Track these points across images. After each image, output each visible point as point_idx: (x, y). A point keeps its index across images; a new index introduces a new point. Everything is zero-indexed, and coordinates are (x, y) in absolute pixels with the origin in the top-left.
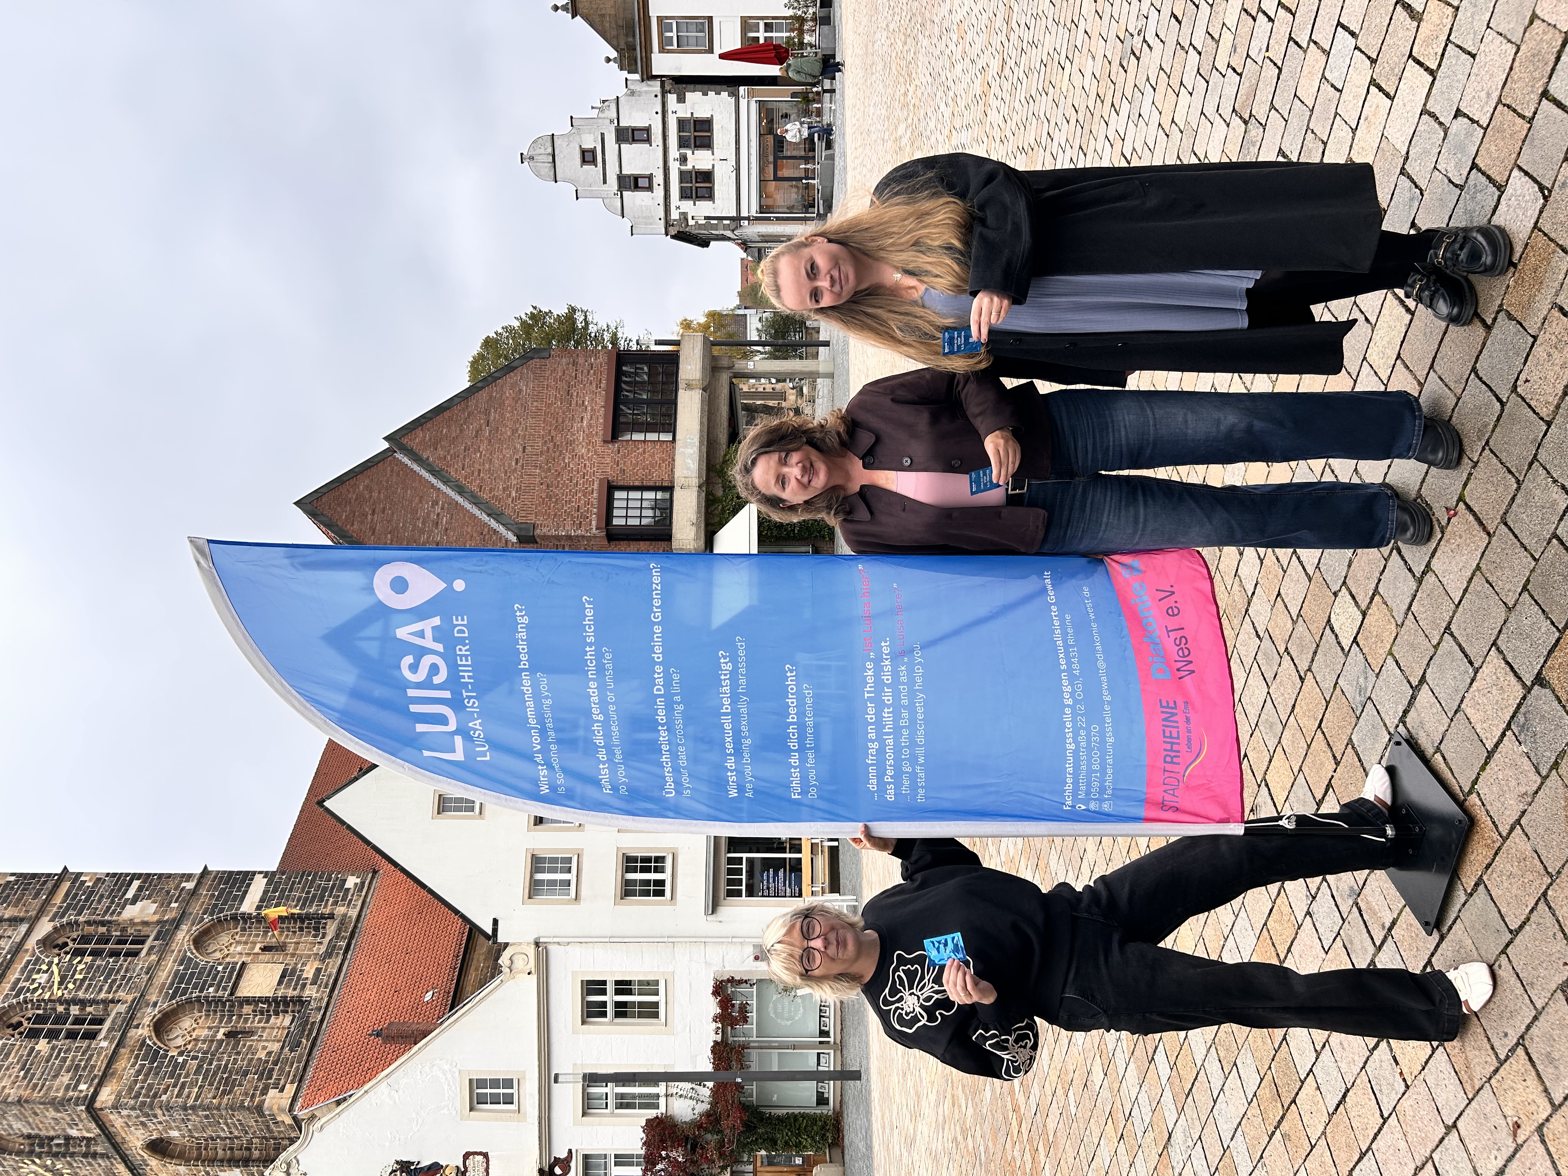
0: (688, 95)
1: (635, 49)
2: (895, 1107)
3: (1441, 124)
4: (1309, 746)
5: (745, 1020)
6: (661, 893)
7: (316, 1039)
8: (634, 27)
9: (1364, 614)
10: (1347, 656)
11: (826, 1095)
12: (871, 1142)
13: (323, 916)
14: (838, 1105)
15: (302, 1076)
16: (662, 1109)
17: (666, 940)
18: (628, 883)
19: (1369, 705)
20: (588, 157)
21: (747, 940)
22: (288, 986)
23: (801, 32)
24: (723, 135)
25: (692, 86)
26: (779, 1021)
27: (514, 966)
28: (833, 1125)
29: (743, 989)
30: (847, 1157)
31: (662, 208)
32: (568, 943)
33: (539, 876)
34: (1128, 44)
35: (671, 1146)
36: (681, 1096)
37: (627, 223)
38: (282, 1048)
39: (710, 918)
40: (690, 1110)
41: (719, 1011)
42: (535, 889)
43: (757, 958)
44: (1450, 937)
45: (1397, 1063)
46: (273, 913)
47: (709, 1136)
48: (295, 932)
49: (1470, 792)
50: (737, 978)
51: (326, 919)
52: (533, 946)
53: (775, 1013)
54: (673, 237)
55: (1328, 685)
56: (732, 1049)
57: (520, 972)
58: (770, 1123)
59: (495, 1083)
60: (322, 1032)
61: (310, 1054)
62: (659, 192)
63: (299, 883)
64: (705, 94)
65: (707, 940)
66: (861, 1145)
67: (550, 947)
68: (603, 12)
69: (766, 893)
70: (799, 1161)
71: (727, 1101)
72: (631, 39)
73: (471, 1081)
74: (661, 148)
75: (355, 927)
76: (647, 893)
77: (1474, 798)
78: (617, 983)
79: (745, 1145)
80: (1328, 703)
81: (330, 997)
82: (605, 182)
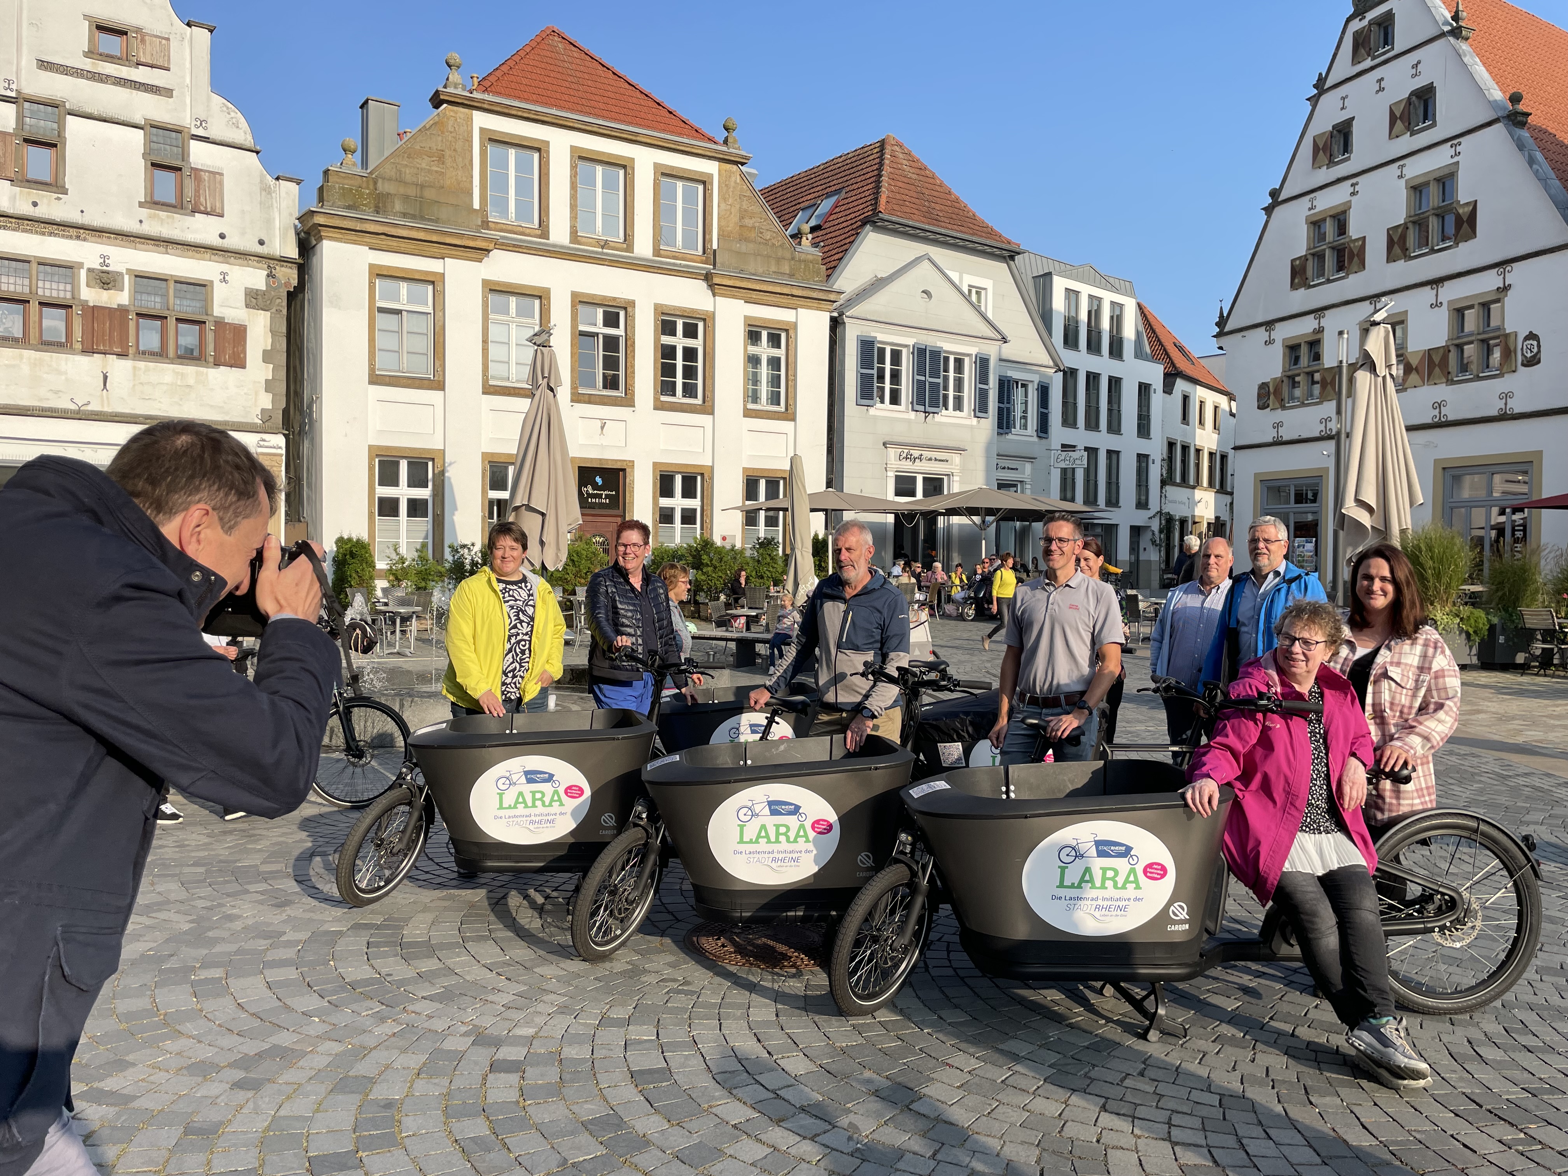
0: (264, 317)
1: (376, 210)
8: (423, 216)
20: (111, 42)
25: (284, 327)
64: (268, 356)
68: (449, 162)
72: (398, 205)
74: (129, 225)
82: (45, 65)
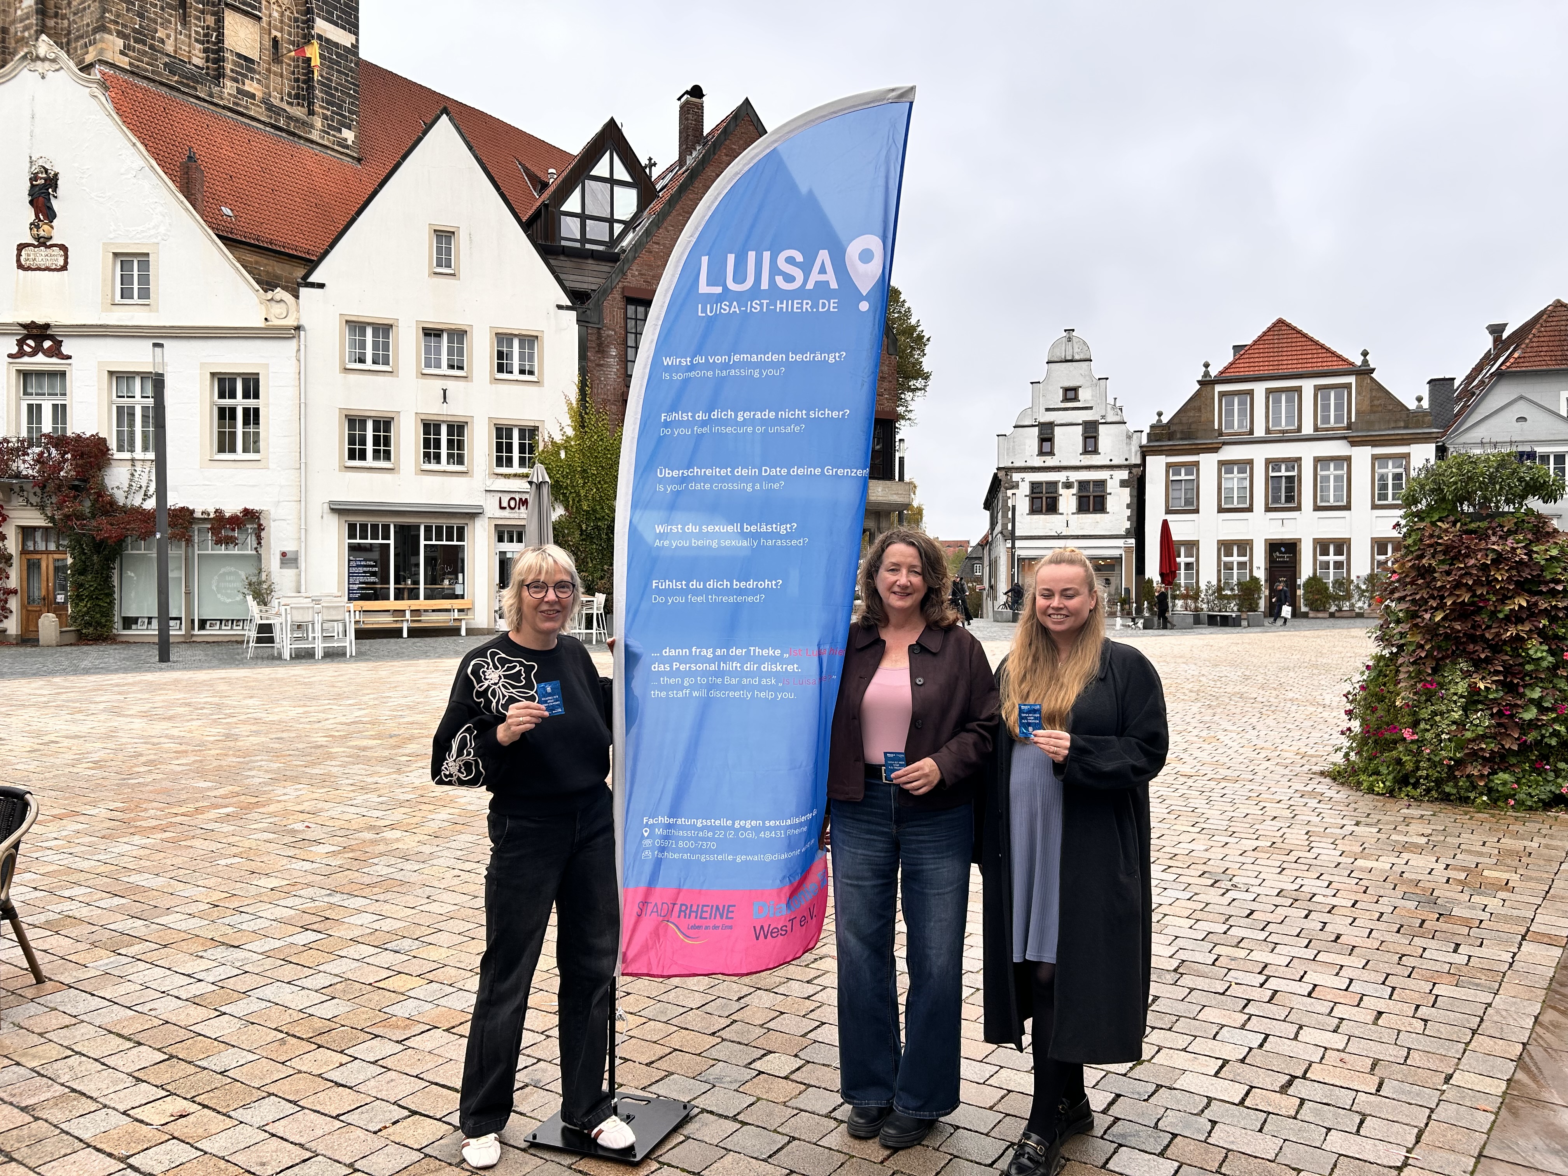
0: (1127, 490)
1: (1169, 440)
2: (147, 696)
3: (1203, 1111)
4: (655, 1042)
5: (218, 542)
6: (352, 455)
7: (179, 90)
8: (1189, 438)
9: (786, 1078)
10: (745, 1066)
11: (134, 627)
12: (94, 673)
13: (311, 104)
14: (124, 639)
15: (137, 75)
16: (118, 455)
17: (303, 460)
18: (363, 422)
19: (709, 1086)
20: (1071, 393)
21: (303, 545)
22: (235, 63)
23: (1185, 597)
24: (1091, 523)
25: (1135, 494)
26: (216, 577)
27: (273, 303)
28: (102, 635)
29: (251, 541)
30: (68, 649)
31: (1023, 464)
32: (299, 361)
33: (369, 331)
34: (1223, 877)
35: (77, 465)
36: (132, 475)
37: (1009, 430)
38: (168, 55)
39: (326, 506)
40: (118, 484)
41: (227, 515)
42: (356, 327)
43: (284, 554)
44: (527, 1156)
45: (394, 1123)
46: (313, 52)
47: (88, 503)
48: (293, 73)
49: (659, 1162)
50: (263, 534)
51: (309, 106)
52: (295, 324)
53: (225, 574)
54: (995, 475)
55: (714, 1053)
56: (186, 528)
57: (267, 310)
58: (103, 568)
59: (144, 279)
60: (186, 97)
61: (162, 84)
62: (1038, 462)
63: (346, 81)
64: (1128, 506)
65: (303, 503)
66: (85, 664)
67: (295, 342)
68: (1203, 410)
69: (353, 564)
70: (60, 598)
71: (129, 523)
72: (1178, 436)
73: (147, 255)
74: (1078, 464)
75: (300, 137)
76: (352, 441)
77: (655, 1165)
78: (257, 411)
79: (79, 542)
80: (699, 1055)
81: (224, 107)
82: (1047, 410)
